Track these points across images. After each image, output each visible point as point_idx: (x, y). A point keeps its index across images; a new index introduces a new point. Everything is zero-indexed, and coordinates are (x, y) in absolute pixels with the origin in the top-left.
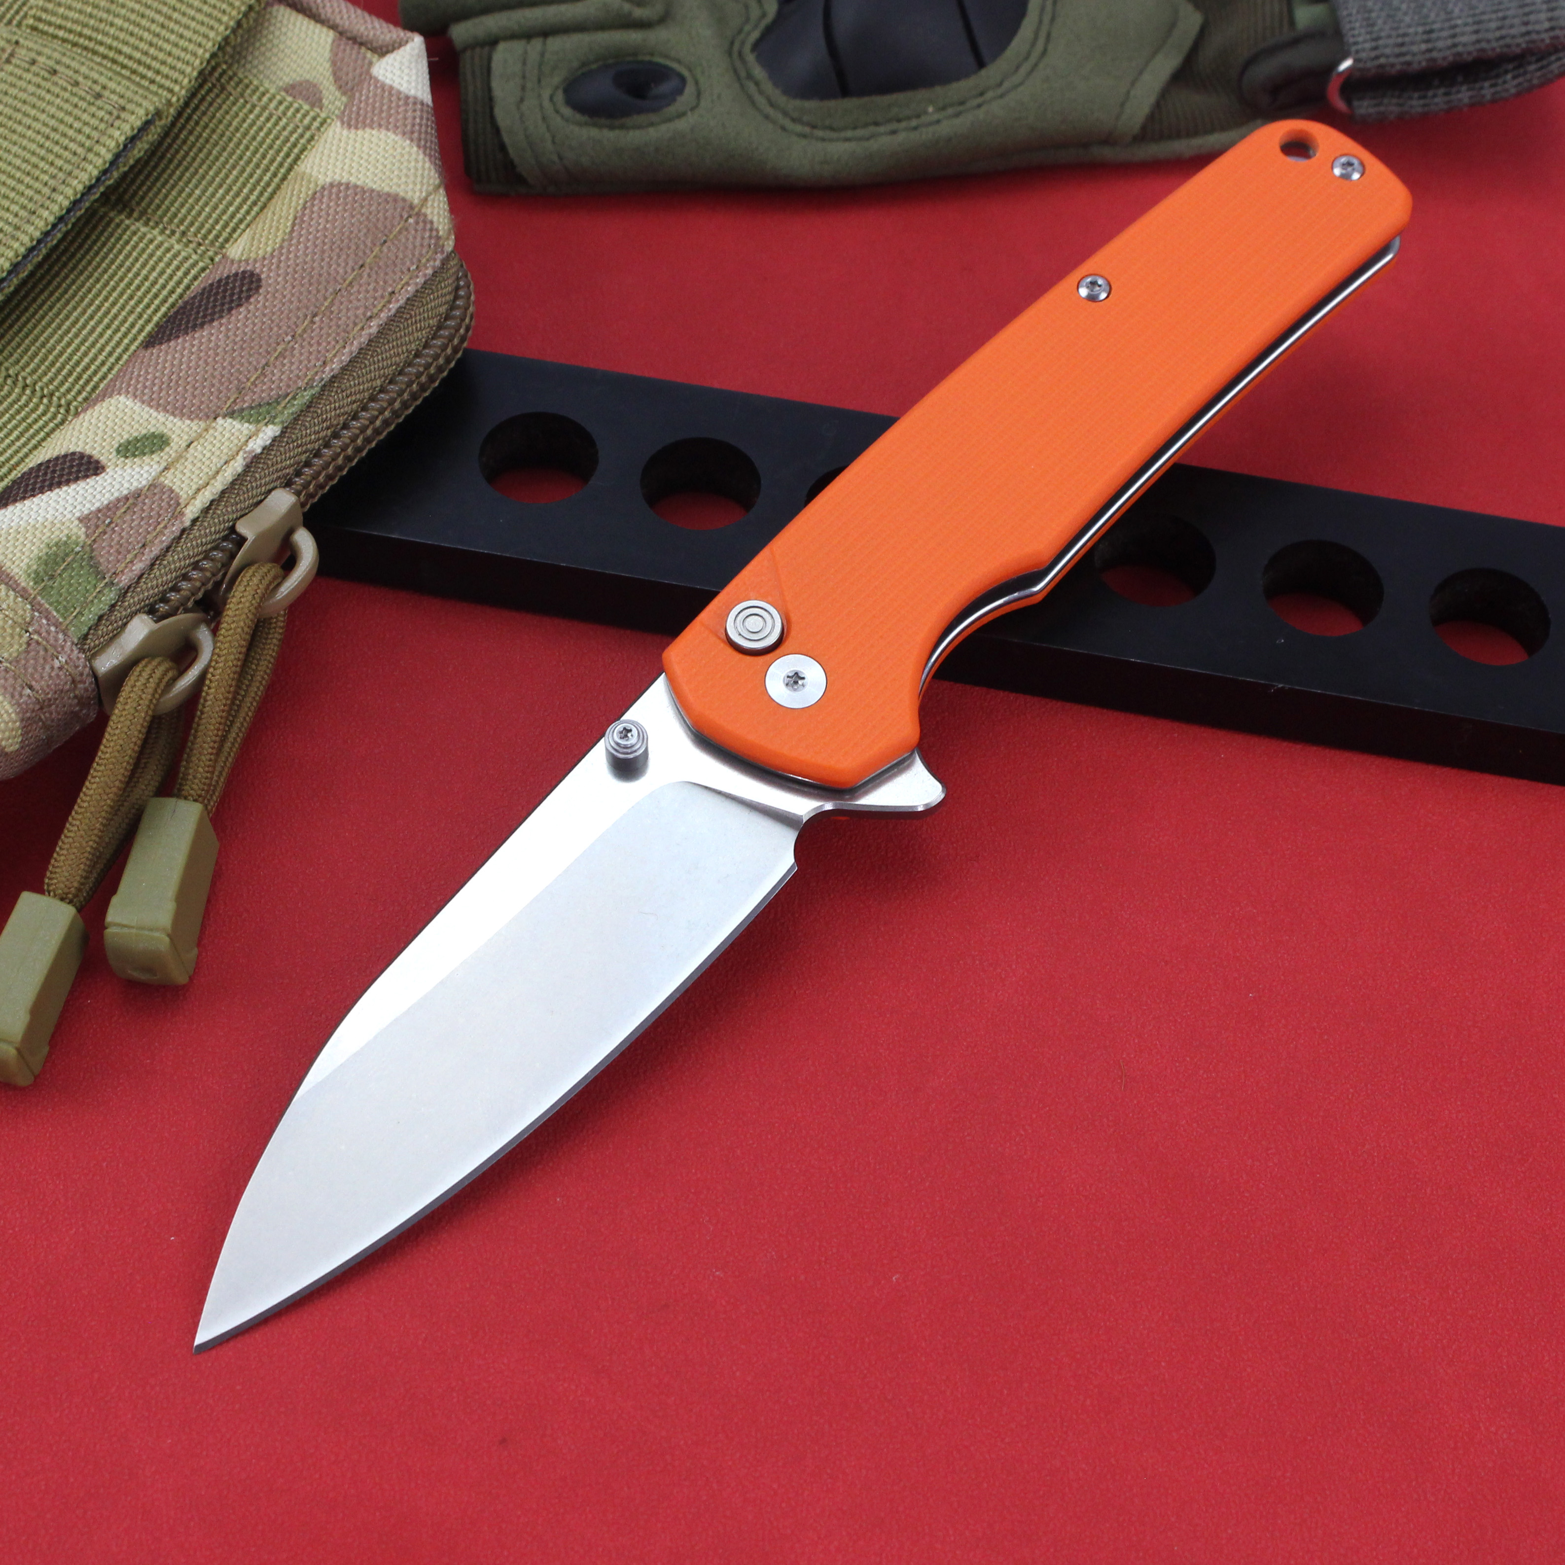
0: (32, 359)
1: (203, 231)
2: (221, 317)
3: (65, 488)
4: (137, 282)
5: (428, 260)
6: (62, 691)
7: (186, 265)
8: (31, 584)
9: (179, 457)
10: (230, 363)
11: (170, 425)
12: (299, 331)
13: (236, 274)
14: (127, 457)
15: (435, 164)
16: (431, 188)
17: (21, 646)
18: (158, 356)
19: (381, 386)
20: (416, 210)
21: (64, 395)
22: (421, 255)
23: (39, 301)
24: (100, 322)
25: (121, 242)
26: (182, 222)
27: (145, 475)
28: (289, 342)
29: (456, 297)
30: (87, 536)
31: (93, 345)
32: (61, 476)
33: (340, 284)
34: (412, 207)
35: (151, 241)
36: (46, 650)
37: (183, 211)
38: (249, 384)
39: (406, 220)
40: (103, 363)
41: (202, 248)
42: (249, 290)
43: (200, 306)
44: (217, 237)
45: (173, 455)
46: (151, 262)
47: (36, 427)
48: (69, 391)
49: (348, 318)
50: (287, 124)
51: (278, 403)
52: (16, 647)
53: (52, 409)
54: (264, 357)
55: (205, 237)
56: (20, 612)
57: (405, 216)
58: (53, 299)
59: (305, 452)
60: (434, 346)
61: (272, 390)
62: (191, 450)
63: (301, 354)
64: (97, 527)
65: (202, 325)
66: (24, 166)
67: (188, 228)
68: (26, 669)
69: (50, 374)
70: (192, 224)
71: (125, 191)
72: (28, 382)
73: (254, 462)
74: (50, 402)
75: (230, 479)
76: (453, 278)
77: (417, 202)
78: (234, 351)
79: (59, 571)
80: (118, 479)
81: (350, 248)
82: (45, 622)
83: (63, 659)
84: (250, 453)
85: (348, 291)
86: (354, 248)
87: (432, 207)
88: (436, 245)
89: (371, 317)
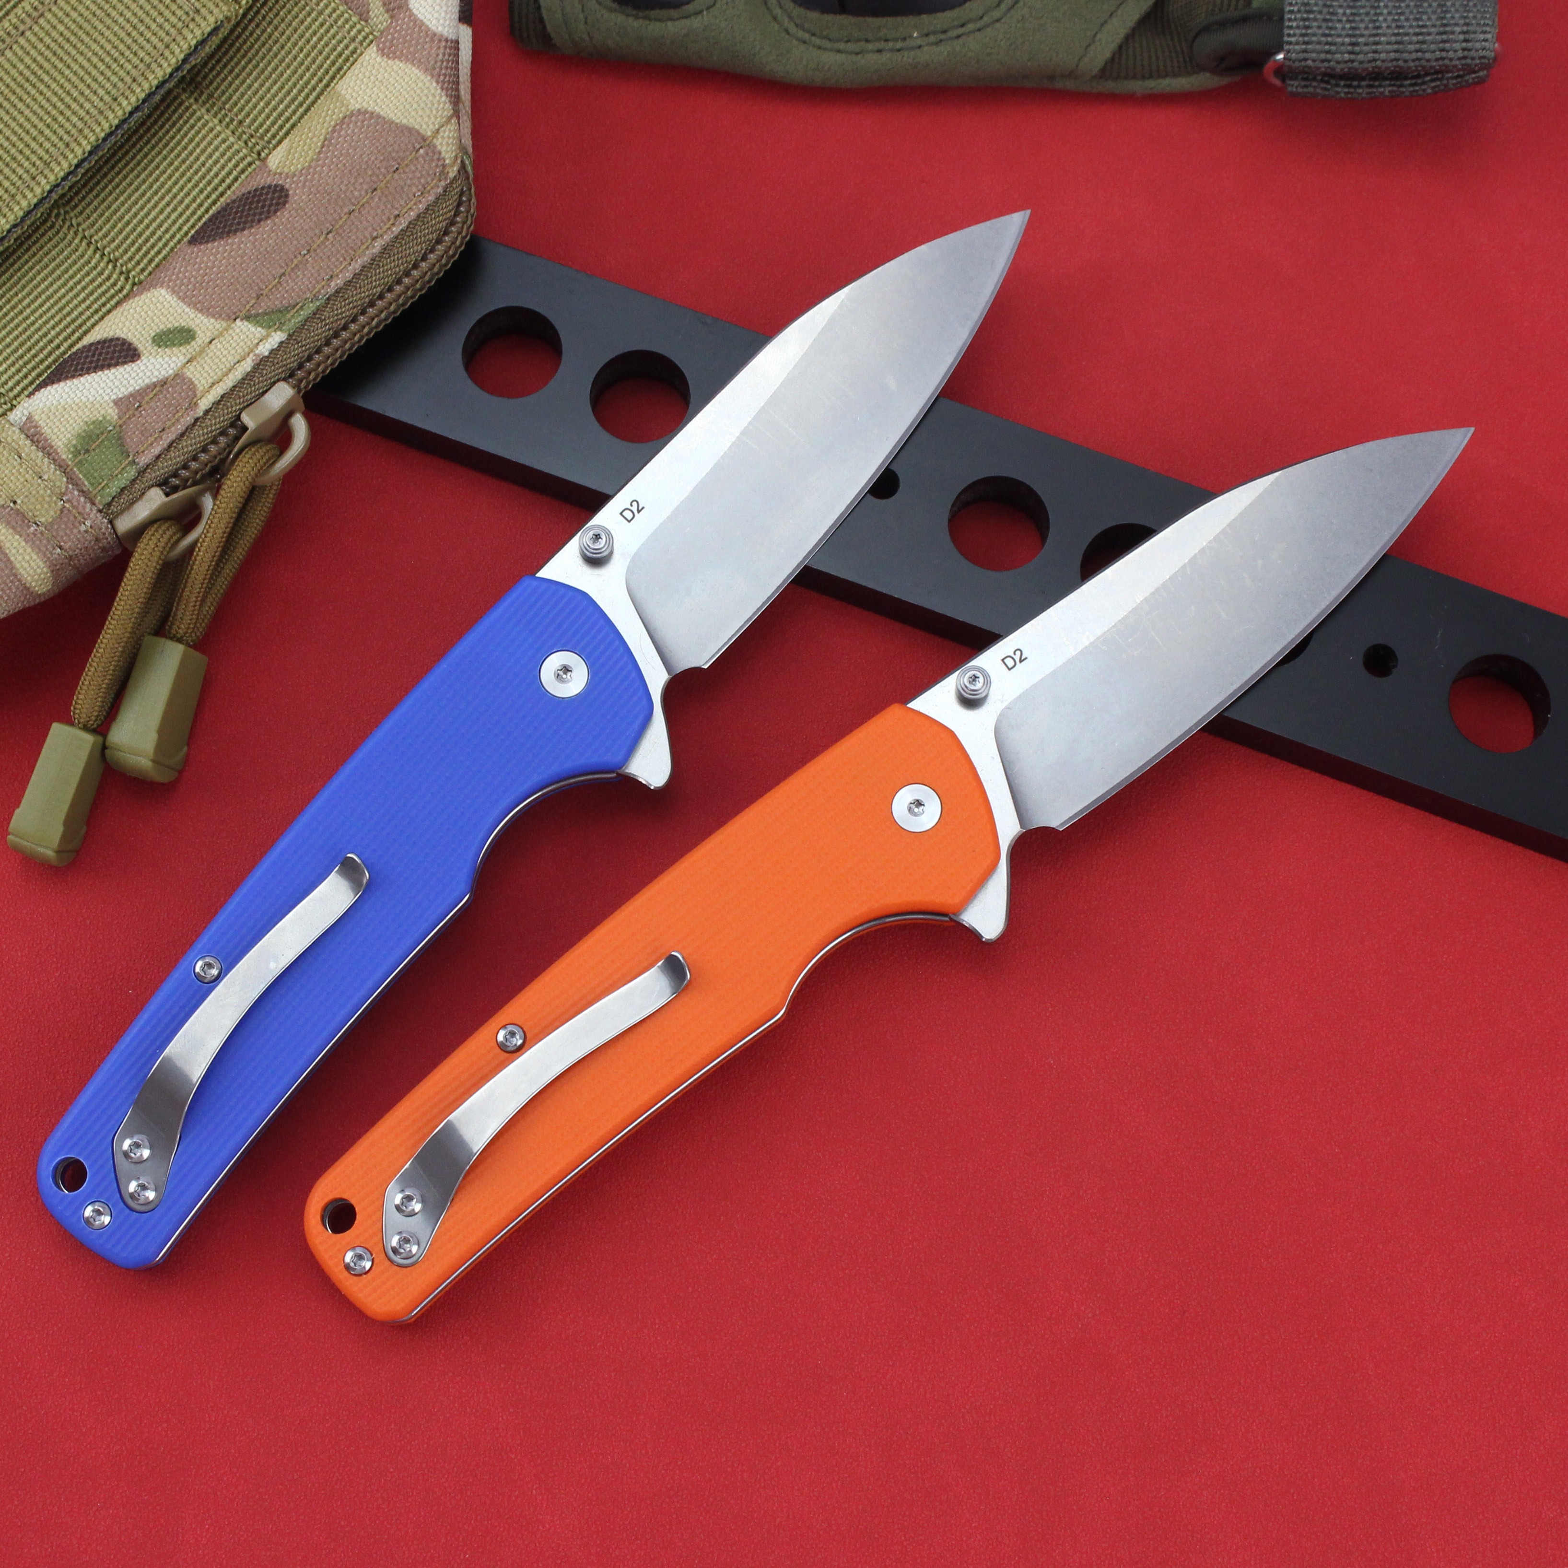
0: (104, 224)
1: (256, 124)
2: (252, 227)
3: (106, 372)
4: (195, 167)
5: (432, 188)
6: (86, 547)
8: (70, 456)
9: (202, 352)
10: (253, 270)
11: (198, 322)
12: (315, 246)
13: (270, 187)
14: (160, 347)
16: (444, 120)
17: (55, 512)
18: (197, 257)
19: (381, 292)
20: (428, 142)
21: (126, 263)
22: (427, 182)
23: (117, 169)
25: (188, 125)
26: (242, 110)
27: (172, 365)
28: (305, 255)
29: (457, 213)
30: (120, 418)
31: (154, 220)
32: (105, 359)
33: (354, 205)
34: (424, 139)
35: (212, 130)
36: (75, 517)
38: (267, 290)
39: (418, 150)
40: (160, 238)
41: (253, 140)
42: (278, 204)
44: (267, 131)
45: (198, 349)
46: (209, 150)
47: (99, 291)
48: (131, 259)
49: (357, 238)
50: (337, 33)
51: (288, 312)
52: (52, 513)
53: (115, 276)
54: (282, 267)
55: (256, 131)
56: (58, 484)
57: (418, 146)
59: (309, 349)
60: (430, 259)
61: (285, 298)
62: (212, 346)
63: (313, 268)
64: (128, 410)
65: (236, 231)
66: (113, 51)
67: (244, 119)
68: (58, 533)
69: (117, 241)
70: (248, 115)
71: (199, 72)
72: (99, 245)
73: (261, 363)
74: (115, 267)
75: (240, 377)
76: (456, 197)
77: (429, 134)
78: (258, 260)
79: (93, 447)
80: (150, 367)
81: (366, 174)
82: (76, 493)
83: (88, 523)
84: (259, 356)
85: (360, 212)
86: (370, 173)
87: (443, 137)
88: (442, 173)
89: (376, 237)
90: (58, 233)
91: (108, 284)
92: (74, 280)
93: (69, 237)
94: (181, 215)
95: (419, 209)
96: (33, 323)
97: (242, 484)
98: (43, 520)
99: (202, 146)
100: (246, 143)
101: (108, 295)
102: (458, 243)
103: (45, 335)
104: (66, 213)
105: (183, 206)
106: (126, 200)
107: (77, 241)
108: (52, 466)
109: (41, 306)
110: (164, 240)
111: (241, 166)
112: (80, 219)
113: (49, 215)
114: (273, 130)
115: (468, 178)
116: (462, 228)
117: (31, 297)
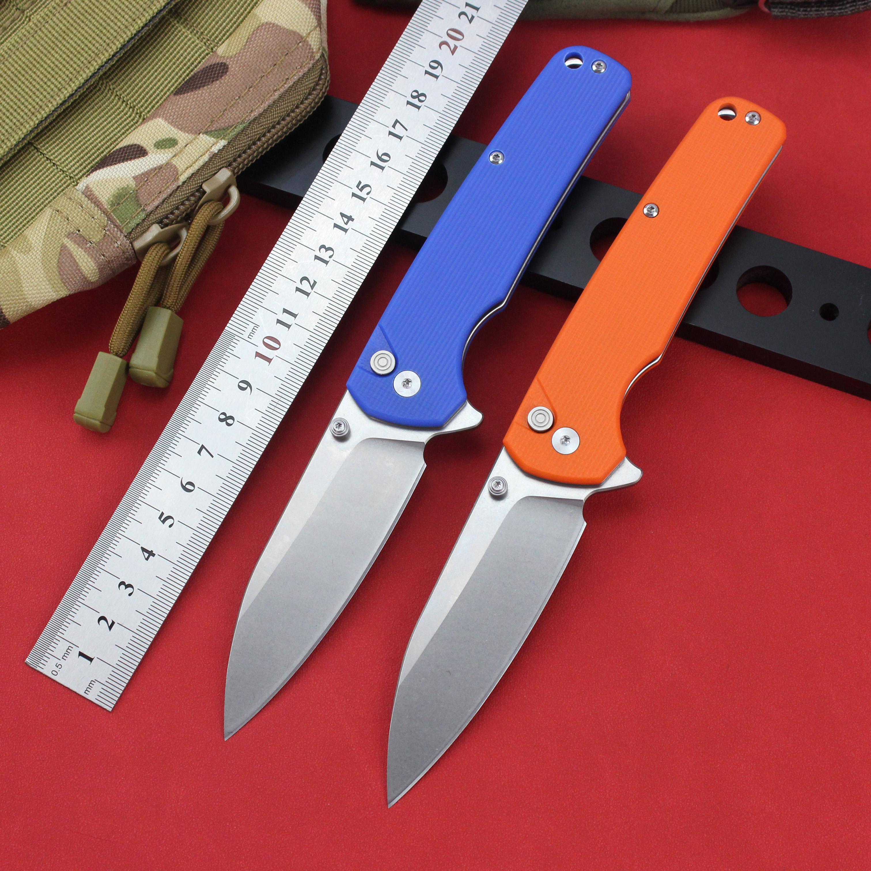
0: (128, 88)
1: (210, 34)
2: (208, 85)
3: (129, 162)
4: (178, 56)
5: (306, 64)
6: (118, 256)
7: (200, 51)
8: (109, 206)
9: (180, 152)
10: (209, 107)
11: (179, 135)
12: (243, 95)
13: (218, 64)
14: (158, 149)
16: (312, 28)
17: (101, 236)
18: (179, 101)
19: (279, 121)
20: (304, 39)
21: (140, 108)
22: (303, 61)
23: (135, 59)
24: (159, 74)
25: (173, 35)
26: (202, 27)
27: (165, 158)
28: (237, 99)
30: (136, 186)
31: (155, 85)
32: (128, 156)
33: (264, 73)
34: (302, 38)
35: (186, 37)
36: (112, 239)
37: (203, 22)
38: (216, 118)
39: (298, 44)
40: (158, 95)
41: (209, 42)
42: (222, 73)
43: (200, 78)
44: (217, 37)
45: (179, 150)
46: (185, 47)
47: (125, 123)
48: (142, 106)
49: (266, 90)
51: (228, 129)
52: (99, 237)
53: (133, 115)
54: (225, 106)
55: (210, 37)
56: (103, 221)
57: (299, 42)
58: (140, 59)
59: (239, 150)
60: (305, 103)
61: (226, 122)
62: (187, 148)
63: (242, 106)
64: (141, 182)
65: (200, 87)
67: (204, 31)
68: (102, 248)
69: (135, 97)
70: (206, 29)
71: (180, 7)
72: (125, 99)
73: (214, 156)
74: (133, 111)
75: (202, 164)
76: (319, 71)
77: (305, 35)
78: (212, 102)
79: (122, 202)
80: (153, 159)
81: (271, 56)
82: (112, 226)
83: (119, 243)
84: (212, 152)
85: (267, 77)
86: (272, 56)
87: (312, 37)
88: (311, 56)
89: (276, 90)
90: (102, 93)
91: (130, 119)
92: (112, 117)
93: (109, 95)
94: (169, 82)
96: (89, 140)
97: (203, 221)
98: (94, 240)
99: (181, 45)
100: (205, 43)
101: (130, 125)
102: (320, 96)
103: (95, 146)
104: (107, 82)
105: (171, 77)
106: (140, 75)
107: (113, 97)
108: (100, 211)
109: (93, 131)
110: (160, 95)
111: (203, 55)
112: (114, 86)
113: (98, 84)
114: (220, 37)
115: (326, 61)
116: (323, 87)
117: (88, 127)
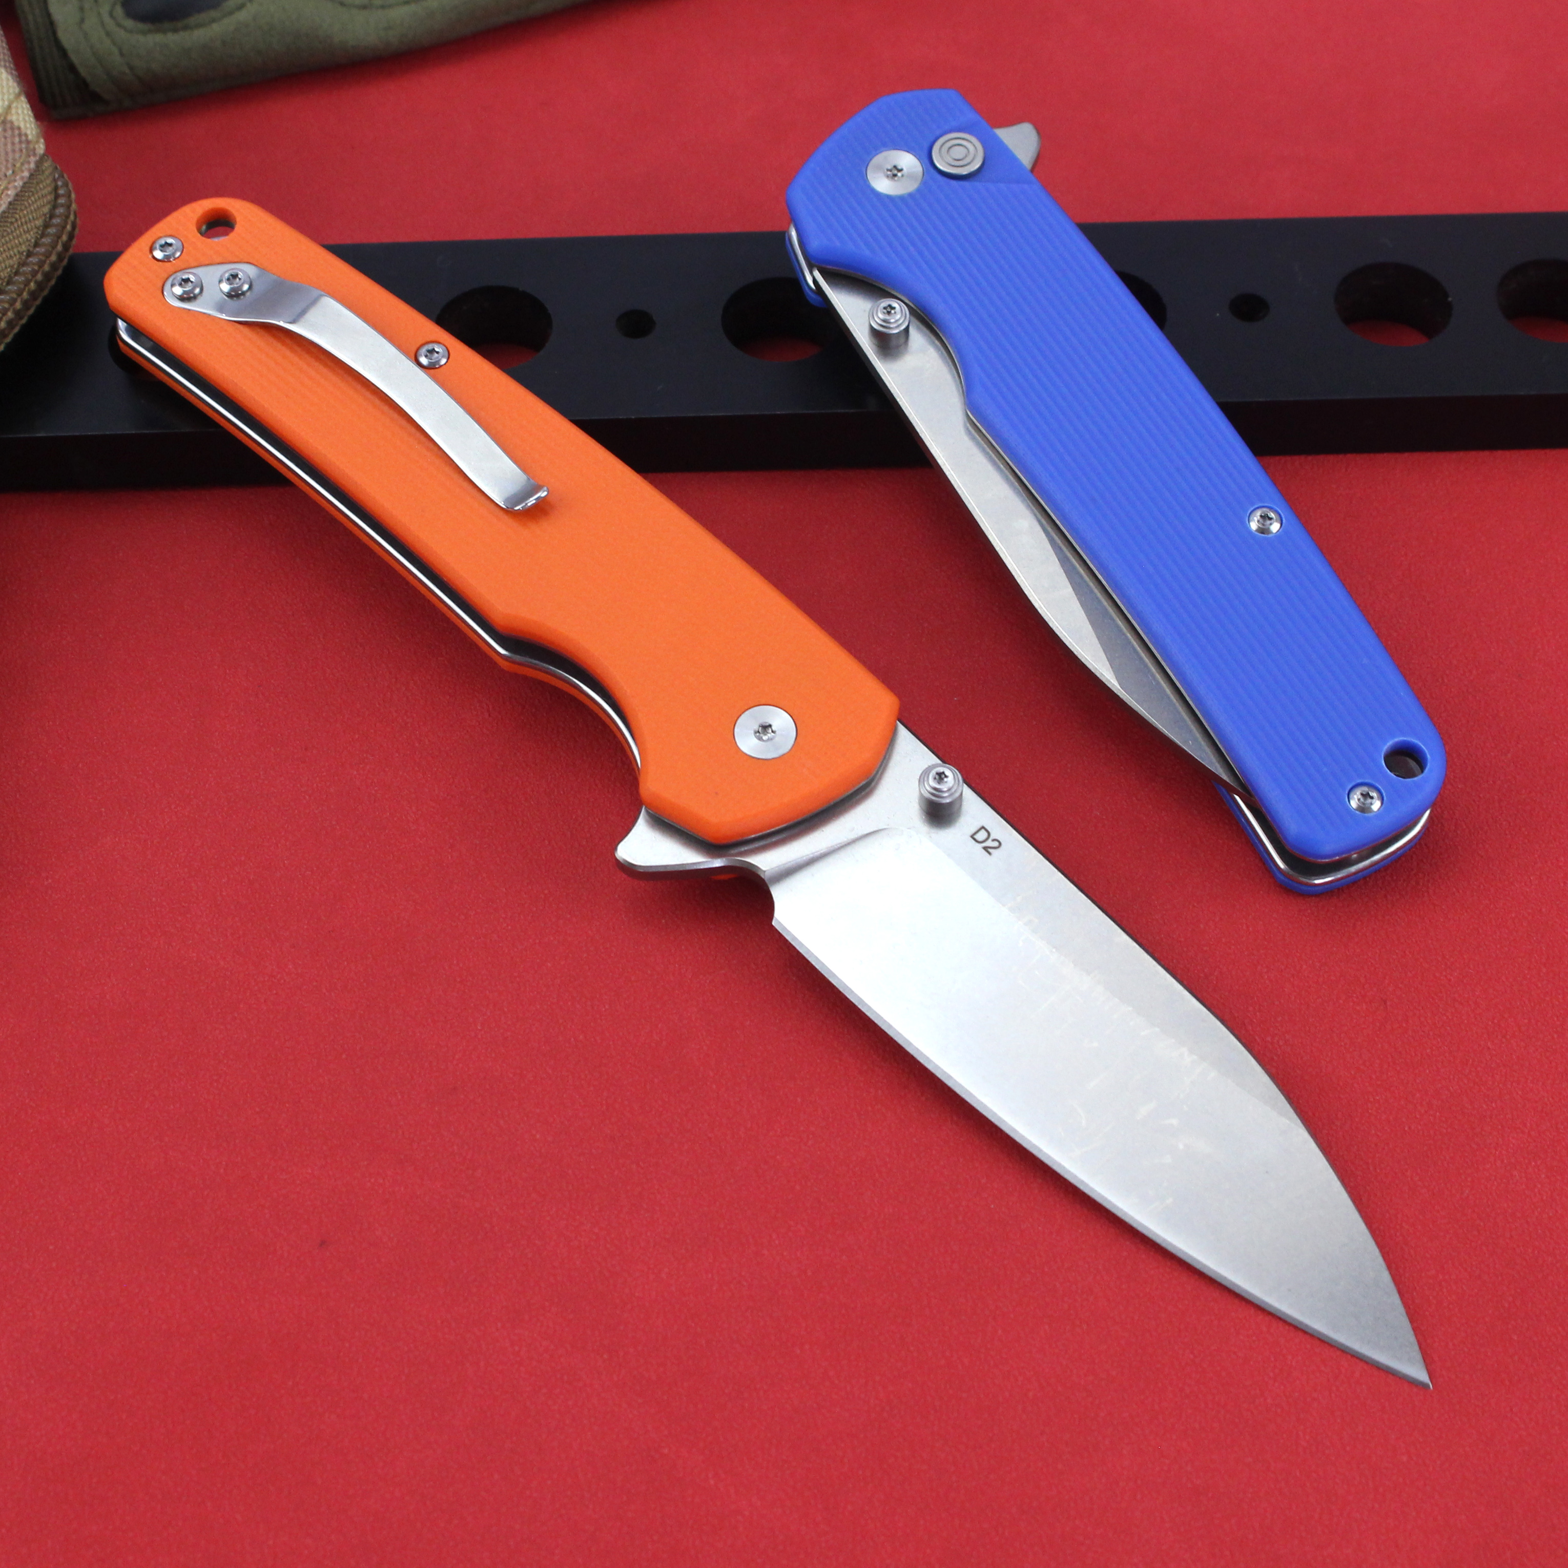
15: (12, 74)
16: (12, 97)
22: (14, 160)
29: (57, 197)
60: (44, 245)
76: (50, 180)
77: (1, 110)
87: (17, 114)
88: (28, 149)
95: (15, 187)
